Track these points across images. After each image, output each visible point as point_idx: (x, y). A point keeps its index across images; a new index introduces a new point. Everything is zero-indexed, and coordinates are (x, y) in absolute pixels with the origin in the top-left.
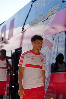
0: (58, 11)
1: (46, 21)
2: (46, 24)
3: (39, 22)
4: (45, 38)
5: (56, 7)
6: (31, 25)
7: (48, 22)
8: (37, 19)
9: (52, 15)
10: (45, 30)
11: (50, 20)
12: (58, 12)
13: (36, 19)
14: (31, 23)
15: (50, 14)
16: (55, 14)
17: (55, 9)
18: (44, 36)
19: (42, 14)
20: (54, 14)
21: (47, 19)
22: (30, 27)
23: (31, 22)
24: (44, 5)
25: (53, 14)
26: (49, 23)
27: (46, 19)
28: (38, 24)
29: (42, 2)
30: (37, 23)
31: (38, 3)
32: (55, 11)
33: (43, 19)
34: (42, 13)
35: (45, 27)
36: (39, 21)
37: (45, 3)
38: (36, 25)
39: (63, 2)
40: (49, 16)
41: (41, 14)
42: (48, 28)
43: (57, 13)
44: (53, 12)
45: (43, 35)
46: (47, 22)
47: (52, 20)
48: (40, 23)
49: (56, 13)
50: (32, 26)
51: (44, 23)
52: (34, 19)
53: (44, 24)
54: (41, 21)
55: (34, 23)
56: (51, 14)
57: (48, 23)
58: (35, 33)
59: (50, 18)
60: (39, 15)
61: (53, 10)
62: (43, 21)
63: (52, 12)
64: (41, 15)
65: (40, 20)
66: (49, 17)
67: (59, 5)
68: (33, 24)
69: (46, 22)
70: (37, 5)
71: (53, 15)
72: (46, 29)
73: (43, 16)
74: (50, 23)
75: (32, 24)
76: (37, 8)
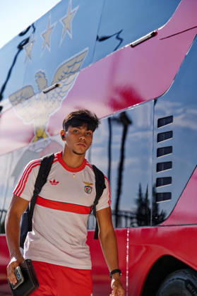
0: (83, 67)
1: (53, 91)
2: (54, 101)
3: (35, 94)
5: (79, 54)
6: (14, 103)
7: (59, 93)
8: (30, 86)
9: (68, 77)
10: (50, 116)
11: (65, 89)
12: (84, 69)
13: (26, 87)
14: (13, 97)
15: (63, 74)
16: (77, 74)
17: (78, 61)
18: (48, 131)
19: (43, 74)
20: (74, 72)
21: (57, 86)
22: (11, 108)
23: (14, 93)
24: (49, 50)
25: (71, 72)
26: (62, 97)
27: (54, 86)
30: (30, 97)
31: (32, 42)
32: (77, 66)
33: (45, 87)
34: (43, 71)
35: (51, 107)
36: (35, 91)
37: (50, 44)
38: (27, 101)
40: (60, 78)
41: (40, 72)
42: (58, 109)
43: (82, 70)
44: (71, 68)
45: (46, 130)
46: (56, 95)
48: (37, 96)
49: (78, 70)
50: (16, 104)
51: (47, 97)
52: (21, 87)
54: (40, 92)
55: (22, 98)
56: (66, 73)
57: (60, 98)
58: (26, 123)
59: (64, 85)
60: (36, 76)
61: (73, 63)
62: (45, 93)
63: (69, 67)
64: (40, 77)
65: (39, 89)
66: (60, 80)
67: (87, 49)
68: (19, 99)
69: (53, 94)
71: (72, 77)
72: (52, 114)
73: (47, 78)
74: (64, 98)
75: (17, 98)
76: (29, 56)
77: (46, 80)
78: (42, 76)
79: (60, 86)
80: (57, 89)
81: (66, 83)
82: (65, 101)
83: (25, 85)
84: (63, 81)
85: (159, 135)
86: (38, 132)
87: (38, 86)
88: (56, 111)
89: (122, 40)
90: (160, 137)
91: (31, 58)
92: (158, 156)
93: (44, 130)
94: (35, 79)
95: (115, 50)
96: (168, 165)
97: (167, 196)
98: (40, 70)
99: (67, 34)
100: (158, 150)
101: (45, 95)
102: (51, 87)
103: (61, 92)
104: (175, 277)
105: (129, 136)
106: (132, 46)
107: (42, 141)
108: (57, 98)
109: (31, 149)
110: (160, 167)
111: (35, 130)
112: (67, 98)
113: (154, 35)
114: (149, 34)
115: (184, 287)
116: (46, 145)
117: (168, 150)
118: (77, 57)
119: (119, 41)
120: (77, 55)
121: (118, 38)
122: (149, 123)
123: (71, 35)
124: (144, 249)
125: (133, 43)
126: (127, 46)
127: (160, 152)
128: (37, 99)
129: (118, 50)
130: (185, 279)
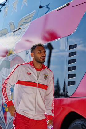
0: (33, 19)
1: (17, 31)
2: (18, 36)
3: (8, 33)
4: (15, 53)
5: (31, 13)
7: (20, 32)
8: (6, 29)
9: (25, 25)
10: (16, 43)
11: (23, 30)
12: (33, 21)
13: (4, 29)
16: (30, 23)
17: (30, 17)
18: (15, 51)
19: (13, 23)
20: (28, 22)
21: (20, 29)
24: (16, 11)
25: (27, 22)
26: (22, 34)
27: (18, 28)
28: (8, 34)
29: (13, 6)
30: (6, 34)
31: (7, 7)
32: (29, 19)
33: (14, 30)
34: (13, 22)
35: (16, 39)
36: (8, 31)
38: (4, 36)
39: (41, 7)
41: (11, 22)
43: (32, 21)
44: (27, 20)
46: (19, 33)
47: (26, 30)
48: (10, 34)
52: (2, 29)
53: (16, 35)
54: (11, 32)
55: (2, 34)
56: (24, 23)
57: (21, 35)
58: (4, 47)
59: (23, 28)
60: (9, 24)
61: (28, 17)
62: (13, 32)
63: (26, 20)
64: (11, 24)
65: (10, 30)
66: (21, 26)
67: (35, 11)
69: (18, 33)
70: (7, 11)
71: (27, 25)
72: (17, 43)
73: (14, 25)
74: (23, 35)
76: (6, 14)
77: (14, 26)
78: (12, 24)
79: (21, 29)
80: (20, 30)
81: (24, 28)
82: (23, 36)
83: (4, 28)
84: (22, 26)
85: (69, 53)
86: (10, 51)
87: (10, 29)
88: (19, 41)
89: (49, 9)
90: (70, 54)
91: (7, 15)
92: (69, 64)
93: (13, 50)
94: (8, 26)
95: (46, 13)
96: (74, 68)
97: (73, 83)
98: (11, 21)
99: (25, 4)
100: (69, 60)
101: (14, 33)
102: (16, 29)
103: (21, 32)
104: (76, 122)
105: (53, 54)
106: (57, 10)
107: (12, 55)
108: (19, 35)
109: (6, 59)
110: (70, 69)
111: (8, 50)
112: (25, 35)
113: (68, 5)
114: (66, 5)
115: (81, 127)
116: (14, 57)
117: (74, 61)
118: (30, 15)
119: (48, 9)
120: (29, 14)
121: (47, 7)
122: (65, 48)
123: (27, 4)
124: (62, 109)
125: (58, 9)
126: (54, 10)
127: (70, 62)
128: (9, 35)
129: (47, 13)
130: (81, 123)
